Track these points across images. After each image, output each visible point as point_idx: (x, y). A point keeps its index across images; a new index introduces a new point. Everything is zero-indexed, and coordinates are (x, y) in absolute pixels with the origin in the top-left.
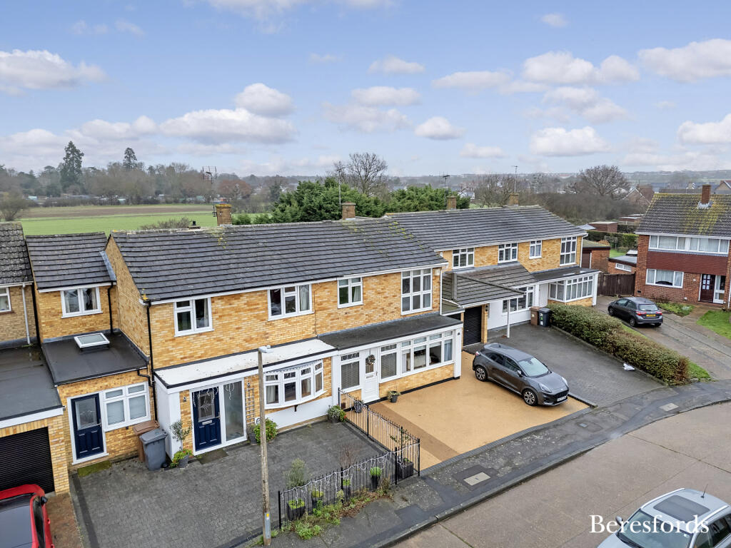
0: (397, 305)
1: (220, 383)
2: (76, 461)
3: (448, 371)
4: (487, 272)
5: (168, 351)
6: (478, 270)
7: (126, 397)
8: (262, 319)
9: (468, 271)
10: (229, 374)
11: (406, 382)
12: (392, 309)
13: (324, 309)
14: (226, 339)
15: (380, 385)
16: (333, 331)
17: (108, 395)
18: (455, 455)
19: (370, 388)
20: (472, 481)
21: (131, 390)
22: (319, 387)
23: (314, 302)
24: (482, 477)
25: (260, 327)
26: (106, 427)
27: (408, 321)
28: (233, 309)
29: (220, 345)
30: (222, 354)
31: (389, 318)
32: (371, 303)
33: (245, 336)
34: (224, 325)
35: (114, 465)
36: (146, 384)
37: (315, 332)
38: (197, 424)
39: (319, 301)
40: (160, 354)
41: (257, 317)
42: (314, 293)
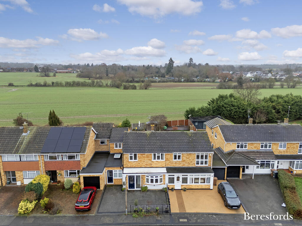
0: (194, 162)
1: (135, 175)
2: (107, 183)
3: (208, 186)
4: (253, 152)
5: (127, 164)
6: (249, 151)
7: (118, 172)
8: (150, 160)
9: (244, 151)
10: (137, 173)
11: (191, 186)
12: (192, 163)
13: (168, 160)
14: (141, 163)
15: (181, 185)
16: (171, 166)
17: (114, 171)
18: (185, 212)
19: (178, 185)
20: (181, 220)
21: (119, 171)
22: (161, 182)
23: (165, 158)
24: (186, 220)
25: (150, 162)
26: (114, 178)
27: (198, 168)
28: (143, 157)
29: (139, 165)
30: (140, 167)
31: (191, 166)
32: (185, 161)
33: (146, 164)
34: (141, 160)
35: (114, 187)
36: (122, 170)
37: (165, 166)
38: (129, 183)
39: (167, 158)
40: (125, 164)
41: (149, 159)
42: (165, 155)
